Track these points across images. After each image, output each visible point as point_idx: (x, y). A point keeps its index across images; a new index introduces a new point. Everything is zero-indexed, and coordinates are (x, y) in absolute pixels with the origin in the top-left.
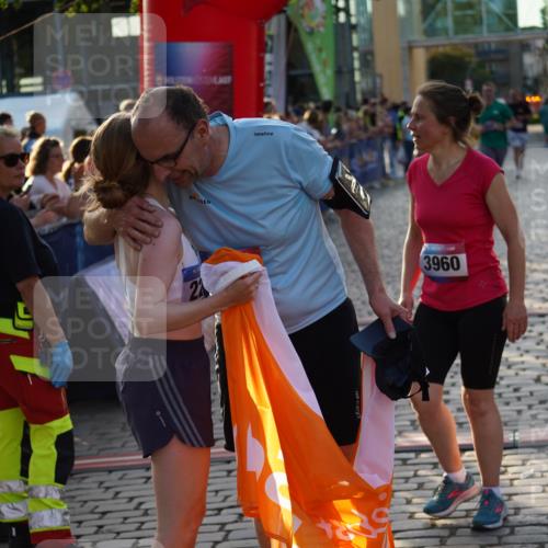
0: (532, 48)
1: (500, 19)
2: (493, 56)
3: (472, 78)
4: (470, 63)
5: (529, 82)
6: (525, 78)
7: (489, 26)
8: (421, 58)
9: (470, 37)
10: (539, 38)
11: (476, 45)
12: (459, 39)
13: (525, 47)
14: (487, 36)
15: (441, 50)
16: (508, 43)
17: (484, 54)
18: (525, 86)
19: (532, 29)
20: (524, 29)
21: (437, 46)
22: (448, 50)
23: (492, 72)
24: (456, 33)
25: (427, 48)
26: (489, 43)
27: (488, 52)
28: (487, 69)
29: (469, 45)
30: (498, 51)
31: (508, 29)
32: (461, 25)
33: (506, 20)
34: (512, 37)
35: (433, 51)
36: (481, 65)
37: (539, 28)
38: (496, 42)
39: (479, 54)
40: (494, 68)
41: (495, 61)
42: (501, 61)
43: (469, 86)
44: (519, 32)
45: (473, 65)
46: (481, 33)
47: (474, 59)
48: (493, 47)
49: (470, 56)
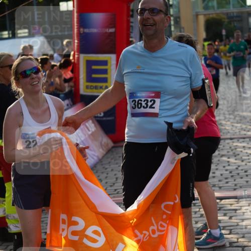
1: (238, 1)
2: (235, 19)
3: (226, 29)
4: (224, 22)
6: (250, 29)
7: (233, 5)
8: (202, 20)
9: (224, 10)
11: (227, 14)
12: (219, 11)
13: (250, 14)
14: (232, 9)
15: (211, 16)
16: (242, 13)
17: (231, 18)
20: (249, 6)
21: (209, 14)
22: (214, 16)
23: (234, 26)
24: (218, 8)
25: (205, 15)
26: (233, 13)
28: (233, 25)
29: (223, 14)
30: (237, 17)
31: (242, 6)
32: (220, 5)
34: (244, 10)
35: (208, 16)
36: (230, 23)
38: (236, 12)
39: (228, 18)
40: (235, 24)
41: (235, 21)
42: (239, 21)
43: (224, 33)
44: (247, 7)
45: (226, 23)
46: (230, 8)
47: (226, 20)
48: (235, 14)
49: (224, 19)
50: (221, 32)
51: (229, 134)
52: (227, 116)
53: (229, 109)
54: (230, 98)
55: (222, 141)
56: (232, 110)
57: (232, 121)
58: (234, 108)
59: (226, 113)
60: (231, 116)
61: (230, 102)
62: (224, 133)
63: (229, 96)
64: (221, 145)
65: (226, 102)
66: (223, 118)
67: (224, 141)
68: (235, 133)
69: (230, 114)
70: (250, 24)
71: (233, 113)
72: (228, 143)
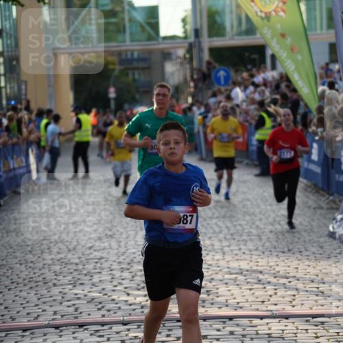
0: (174, 57)
1: (142, 27)
2: (135, 64)
3: (114, 86)
4: (113, 70)
7: (131, 34)
10: (180, 47)
11: (120, 53)
13: (166, 56)
14: (130, 44)
16: (151, 52)
17: (127, 62)
19: (173, 38)
20: (165, 38)
23: (134, 80)
26: (132, 52)
27: (131, 61)
28: (131, 77)
29: (112, 53)
30: (139, 60)
31: (150, 38)
33: (148, 28)
34: (153, 46)
36: (124, 72)
37: (179, 37)
38: (138, 50)
39: (121, 62)
40: (137, 76)
41: (137, 69)
42: (143, 69)
43: (112, 93)
44: (160, 40)
45: (116, 73)
46: (124, 41)
47: (118, 68)
48: (136, 55)
49: (113, 64)
50: (107, 93)
51: (119, 313)
52: (117, 274)
53: (121, 259)
54: (124, 236)
55: (106, 327)
56: (128, 260)
57: (126, 283)
58: (132, 256)
59: (115, 266)
60: (126, 274)
61: (122, 244)
62: (109, 311)
63: (122, 230)
64: (102, 336)
65: (114, 244)
66: (109, 278)
67: (111, 328)
68: (134, 310)
69: (122, 270)
70: (167, 76)
71: (128, 267)
72: (117, 333)
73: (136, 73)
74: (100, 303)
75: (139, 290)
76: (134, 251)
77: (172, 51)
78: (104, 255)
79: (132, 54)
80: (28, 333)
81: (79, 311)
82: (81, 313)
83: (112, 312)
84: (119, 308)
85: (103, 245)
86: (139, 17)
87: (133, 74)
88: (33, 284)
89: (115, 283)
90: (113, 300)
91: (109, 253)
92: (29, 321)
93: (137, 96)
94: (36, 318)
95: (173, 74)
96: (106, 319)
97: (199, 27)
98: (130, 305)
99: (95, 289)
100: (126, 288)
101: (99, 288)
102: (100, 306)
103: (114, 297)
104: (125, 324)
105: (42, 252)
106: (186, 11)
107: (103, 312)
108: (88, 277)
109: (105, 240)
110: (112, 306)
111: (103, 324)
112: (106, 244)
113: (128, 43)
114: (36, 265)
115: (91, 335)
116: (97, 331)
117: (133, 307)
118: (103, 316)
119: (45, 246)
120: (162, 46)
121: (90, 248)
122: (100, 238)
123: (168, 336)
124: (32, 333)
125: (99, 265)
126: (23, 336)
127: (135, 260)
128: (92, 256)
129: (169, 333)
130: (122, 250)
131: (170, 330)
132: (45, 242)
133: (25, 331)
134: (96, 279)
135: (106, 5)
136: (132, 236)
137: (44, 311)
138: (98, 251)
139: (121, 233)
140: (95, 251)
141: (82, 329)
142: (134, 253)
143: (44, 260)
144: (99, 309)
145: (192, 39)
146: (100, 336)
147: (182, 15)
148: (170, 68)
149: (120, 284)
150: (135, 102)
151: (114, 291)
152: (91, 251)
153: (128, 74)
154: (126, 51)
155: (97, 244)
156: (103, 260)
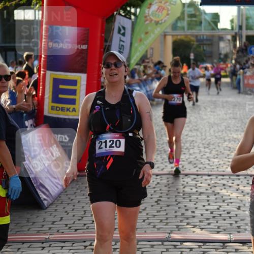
0: (225, 39)
1: (209, 23)
2: (205, 42)
3: (194, 53)
4: (193, 44)
5: (222, 56)
6: (220, 54)
7: (205, 26)
8: (169, 41)
9: (195, 32)
10: (228, 34)
11: (197, 36)
12: (189, 32)
13: (221, 38)
15: (179, 37)
16: (213, 36)
17: (201, 41)
18: (220, 58)
19: (225, 29)
21: (177, 35)
22: (183, 38)
23: (204, 50)
24: (188, 29)
25: (173, 36)
26: (203, 35)
27: (203, 40)
28: (202, 49)
29: (192, 36)
30: (207, 40)
31: (213, 29)
32: (191, 26)
33: (212, 24)
34: (216, 33)
35: (175, 38)
36: (199, 46)
37: (229, 30)
38: (206, 35)
39: (198, 41)
40: (205, 48)
41: (205, 44)
42: (209, 45)
43: (192, 56)
45: (195, 46)
46: (201, 30)
47: (196, 43)
48: (205, 37)
49: (193, 41)
50: (189, 56)
51: (205, 170)
52: (203, 150)
53: (204, 142)
54: (204, 130)
55: (199, 177)
56: (207, 143)
57: (208, 155)
58: (209, 141)
59: (201, 145)
60: (207, 150)
61: (203, 134)
62: (200, 168)
63: (202, 127)
64: (198, 181)
65: (199, 134)
66: (198, 151)
67: (202, 177)
68: (213, 169)
69: (205, 148)
70: (221, 49)
71: (208, 146)
72: (206, 180)
73: (205, 46)
74: (195, 164)
75: (214, 158)
76: (209, 138)
77: (224, 36)
78: (194, 139)
79: (203, 37)
80: (158, 177)
81: (184, 167)
82: (185, 169)
83: (201, 169)
84: (205, 167)
85: (193, 134)
86: (208, 18)
87: (203, 47)
88: (159, 152)
89: (202, 154)
90: (202, 163)
91: (196, 138)
92: (159, 171)
93: (205, 58)
94: (163, 169)
95: (224, 48)
96: (199, 173)
97: (240, 24)
98: (211, 166)
99: (191, 157)
100: (208, 157)
101: (194, 156)
102: (195, 166)
103: (202, 161)
104: (209, 175)
105: (162, 136)
106: (233, 16)
107: (197, 169)
108: (187, 150)
109: (194, 131)
110: (201, 166)
111: (198, 175)
112: (195, 134)
113: (203, 31)
114: (160, 142)
115: (192, 180)
116: (195, 178)
117: (212, 167)
118: (197, 171)
119: (163, 133)
120: (220, 33)
121: (187, 135)
122: (191, 131)
123: (233, 183)
124: (161, 177)
125: (192, 144)
126: (156, 179)
127: (211, 143)
128: (188, 140)
129: (233, 182)
130: (204, 137)
131: (233, 180)
132: (162, 131)
133: (157, 175)
134: (191, 151)
135: (191, 11)
136: (208, 131)
137: (166, 166)
138: (191, 137)
139: (202, 129)
140: (189, 137)
141: (186, 177)
142: (210, 139)
143: (163, 140)
144: (195, 167)
145: (237, 30)
146: (197, 181)
147: (231, 18)
148: (222, 45)
149: (205, 155)
150: (203, 61)
151: (201, 158)
152: (187, 137)
153: (200, 47)
154: (200, 35)
155: (190, 133)
156: (194, 142)
